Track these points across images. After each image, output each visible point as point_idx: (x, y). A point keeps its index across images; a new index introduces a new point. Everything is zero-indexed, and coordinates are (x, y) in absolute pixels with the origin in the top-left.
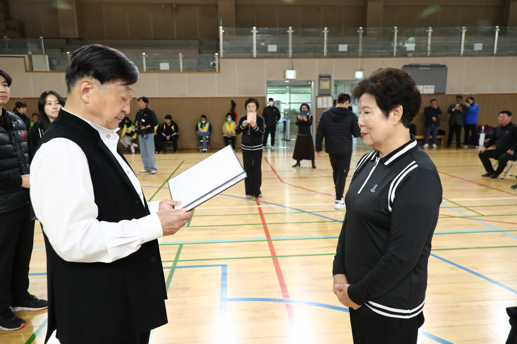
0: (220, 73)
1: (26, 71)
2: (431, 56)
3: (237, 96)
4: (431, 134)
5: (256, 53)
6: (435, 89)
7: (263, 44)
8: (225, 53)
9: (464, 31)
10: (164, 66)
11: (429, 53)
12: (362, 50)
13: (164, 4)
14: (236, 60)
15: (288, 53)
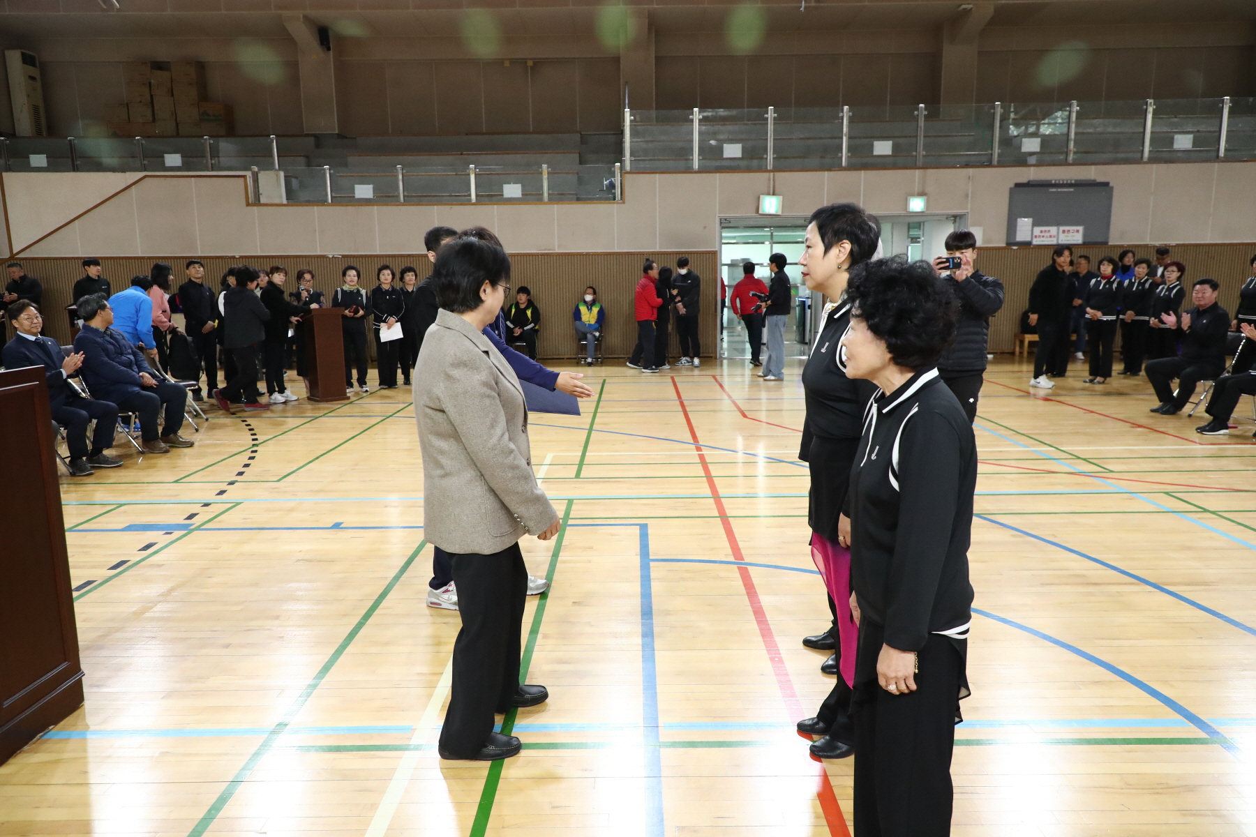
0: (624, 203)
1: (248, 204)
2: (1075, 163)
3: (658, 249)
4: (1074, 332)
5: (699, 160)
6: (1085, 235)
7: (713, 142)
8: (635, 160)
9: (1150, 109)
10: (512, 190)
11: (1071, 157)
12: (924, 153)
13: (509, 59)
14: (657, 175)
15: (767, 158)
